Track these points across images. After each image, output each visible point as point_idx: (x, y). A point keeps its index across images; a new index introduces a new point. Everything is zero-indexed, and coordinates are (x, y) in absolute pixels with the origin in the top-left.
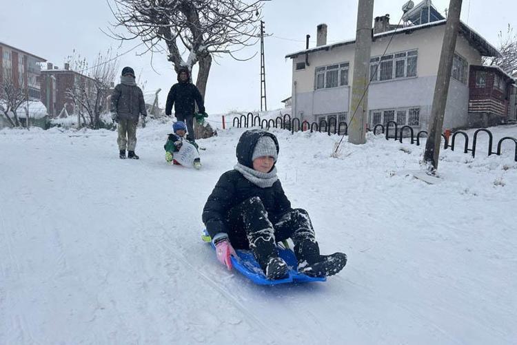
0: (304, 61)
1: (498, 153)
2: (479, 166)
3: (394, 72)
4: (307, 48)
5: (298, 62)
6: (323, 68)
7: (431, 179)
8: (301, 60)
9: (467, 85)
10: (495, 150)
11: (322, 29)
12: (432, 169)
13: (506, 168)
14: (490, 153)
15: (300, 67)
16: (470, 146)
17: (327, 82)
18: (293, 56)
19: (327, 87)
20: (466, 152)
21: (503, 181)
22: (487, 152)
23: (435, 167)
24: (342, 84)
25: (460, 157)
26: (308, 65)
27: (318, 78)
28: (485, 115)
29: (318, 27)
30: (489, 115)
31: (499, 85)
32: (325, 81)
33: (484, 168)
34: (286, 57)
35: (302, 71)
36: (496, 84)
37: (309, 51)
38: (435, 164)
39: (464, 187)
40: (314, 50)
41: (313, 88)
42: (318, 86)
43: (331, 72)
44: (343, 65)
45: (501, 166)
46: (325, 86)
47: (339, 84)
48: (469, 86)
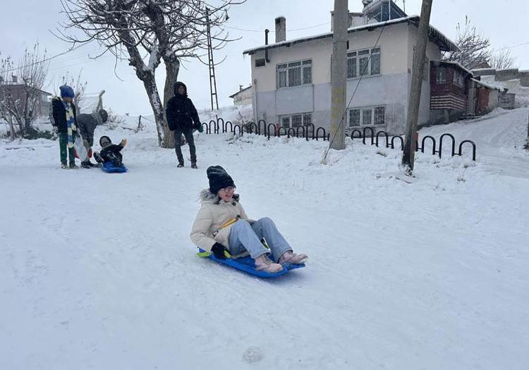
0: (264, 57)
1: (460, 154)
2: (445, 166)
3: (358, 70)
4: (267, 43)
5: (257, 59)
6: (285, 66)
7: (409, 179)
8: (261, 57)
9: (429, 81)
10: (457, 151)
11: (280, 22)
12: (410, 171)
13: (466, 167)
14: (453, 154)
15: (259, 64)
16: (437, 149)
17: (289, 80)
18: (251, 53)
19: (290, 86)
20: (434, 154)
21: (464, 178)
22: (451, 153)
23: (412, 169)
24: (305, 83)
25: (429, 159)
26: (268, 61)
27: (280, 75)
28: (446, 111)
29: (276, 20)
30: (449, 111)
31: (458, 81)
32: (287, 79)
33: (448, 167)
34: (244, 53)
35: (262, 68)
36: (455, 80)
37: (270, 47)
38: (411, 167)
39: (436, 184)
40: (274, 47)
41: (275, 87)
42: (280, 85)
43: (293, 70)
44: (305, 62)
45: (462, 165)
46: (287, 84)
47: (302, 82)
48: (431, 83)
